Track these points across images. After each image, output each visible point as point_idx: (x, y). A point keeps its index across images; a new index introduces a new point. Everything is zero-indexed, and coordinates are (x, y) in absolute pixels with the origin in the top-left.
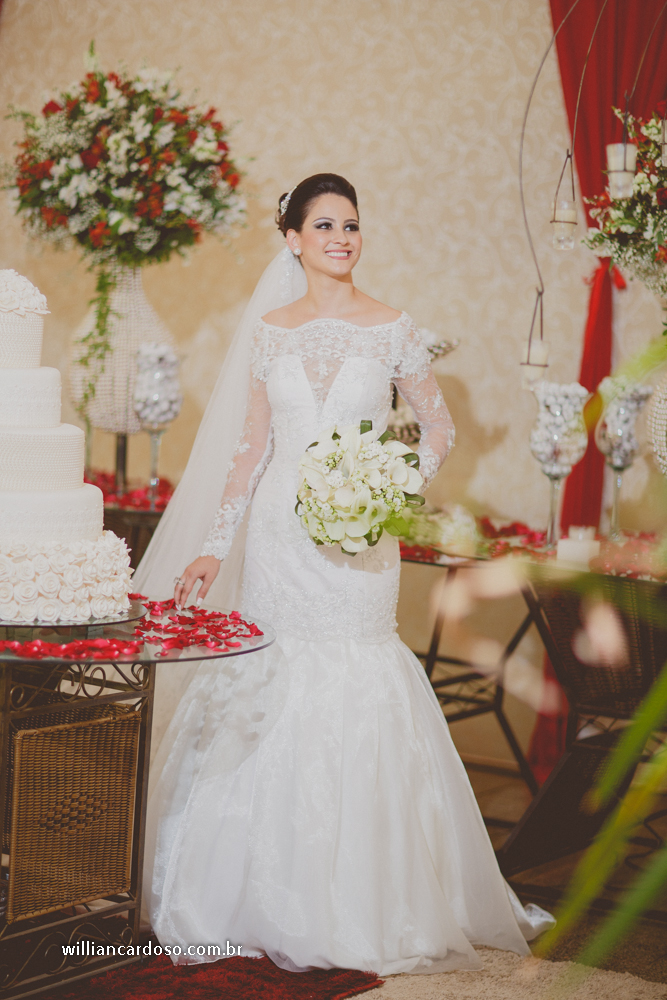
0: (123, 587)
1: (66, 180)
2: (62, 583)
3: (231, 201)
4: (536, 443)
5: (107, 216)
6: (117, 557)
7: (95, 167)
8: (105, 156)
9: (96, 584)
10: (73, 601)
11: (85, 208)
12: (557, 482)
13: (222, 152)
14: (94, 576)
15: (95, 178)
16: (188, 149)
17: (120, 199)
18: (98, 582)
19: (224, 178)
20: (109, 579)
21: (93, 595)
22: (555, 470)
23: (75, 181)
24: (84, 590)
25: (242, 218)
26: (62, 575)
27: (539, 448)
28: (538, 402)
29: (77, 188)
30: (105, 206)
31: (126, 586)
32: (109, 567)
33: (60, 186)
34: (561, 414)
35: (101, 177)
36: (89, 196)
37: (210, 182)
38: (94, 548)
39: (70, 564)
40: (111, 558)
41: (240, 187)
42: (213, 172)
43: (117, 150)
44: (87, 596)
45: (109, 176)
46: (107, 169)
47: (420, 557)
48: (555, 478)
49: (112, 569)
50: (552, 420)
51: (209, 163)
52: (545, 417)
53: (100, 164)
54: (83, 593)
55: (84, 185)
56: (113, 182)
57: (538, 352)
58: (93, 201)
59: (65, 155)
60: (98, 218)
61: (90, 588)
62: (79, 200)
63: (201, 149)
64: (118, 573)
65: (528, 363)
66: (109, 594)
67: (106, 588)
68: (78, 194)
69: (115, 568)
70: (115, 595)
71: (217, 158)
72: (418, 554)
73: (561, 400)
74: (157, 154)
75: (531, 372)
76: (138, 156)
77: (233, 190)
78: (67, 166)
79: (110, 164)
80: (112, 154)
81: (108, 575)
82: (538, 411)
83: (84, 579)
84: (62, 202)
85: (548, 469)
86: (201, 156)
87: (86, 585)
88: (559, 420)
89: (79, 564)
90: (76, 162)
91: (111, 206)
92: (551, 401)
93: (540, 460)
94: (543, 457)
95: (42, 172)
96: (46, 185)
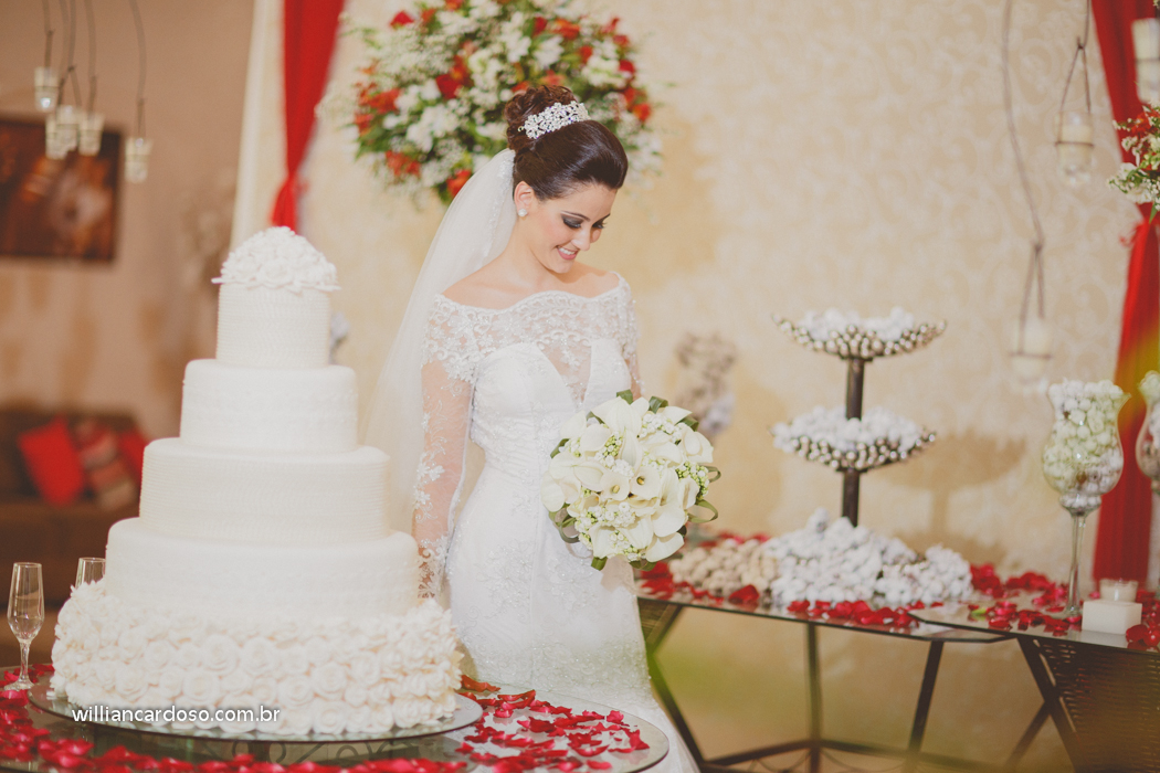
0: (444, 681)
1: (416, 115)
2: (349, 678)
3: (640, 139)
4: (1051, 464)
5: (471, 162)
6: (434, 638)
7: (455, 97)
8: (468, 82)
9: (401, 678)
10: (366, 703)
11: (441, 152)
12: (1081, 519)
13: (626, 75)
14: (397, 667)
15: (453, 111)
16: (580, 70)
17: (488, 139)
18: (405, 675)
19: (630, 110)
20: (423, 671)
21: (396, 694)
22: (1080, 501)
23: (428, 114)
24: (382, 687)
25: (655, 161)
26: (349, 665)
27: (1055, 471)
28: (1053, 407)
29: (431, 125)
30: (470, 150)
31: (448, 679)
32: (420, 654)
33: (411, 123)
34: (1085, 421)
35: (464, 110)
36: (447, 136)
37: (611, 115)
38: (399, 626)
39: (362, 649)
40: (426, 640)
41: (652, 122)
42: (615, 101)
43: (483, 72)
44: (387, 695)
45: (474, 107)
46: (471, 99)
47: (890, 625)
48: (1079, 513)
49: (425, 657)
50: (1073, 431)
51: (611, 89)
52: (1063, 429)
53: (460, 92)
54: (382, 692)
55: (442, 120)
56: (479, 116)
57: (1037, 336)
58: (454, 142)
59: (415, 82)
60: (460, 165)
61: (392, 685)
62: (436, 141)
63: (596, 70)
64: (437, 661)
65: (1021, 353)
66: (420, 692)
67: (417, 684)
68: (432, 133)
69: (431, 655)
70: (431, 694)
71: (619, 83)
72: (887, 621)
73: (1085, 404)
74: (539, 76)
75: (1025, 367)
76: (511, 80)
77: (643, 127)
78: (419, 95)
79: (474, 92)
80: (477, 78)
81: (419, 664)
82: (1054, 420)
83: (382, 672)
84: (412, 143)
85: (1069, 501)
86: (597, 80)
87: (387, 680)
88: (1083, 432)
89: (375, 650)
90: (431, 90)
91: (478, 148)
92: (1070, 405)
93: (1057, 489)
94: (1061, 484)
95: (386, 104)
96: (390, 122)
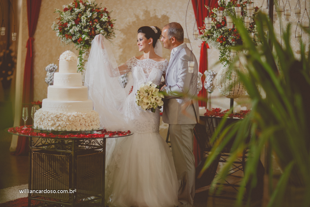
3: (111, 31)
5: (82, 36)
8: (80, 21)
11: (76, 34)
13: (109, 19)
15: (78, 27)
16: (101, 19)
17: (85, 32)
19: (110, 25)
23: (73, 27)
29: (74, 29)
30: (81, 34)
33: (70, 29)
35: (80, 27)
36: (77, 31)
37: (106, 27)
41: (113, 27)
42: (107, 24)
43: (83, 19)
45: (82, 26)
46: (81, 24)
53: (79, 23)
55: (77, 29)
56: (83, 28)
58: (78, 33)
59: (70, 21)
60: (80, 37)
62: (75, 32)
71: (107, 21)
74: (93, 20)
76: (89, 21)
78: (71, 24)
80: (82, 21)
84: (70, 33)
86: (104, 20)
90: (74, 23)
91: (83, 33)
95: (65, 25)
96: (66, 29)
